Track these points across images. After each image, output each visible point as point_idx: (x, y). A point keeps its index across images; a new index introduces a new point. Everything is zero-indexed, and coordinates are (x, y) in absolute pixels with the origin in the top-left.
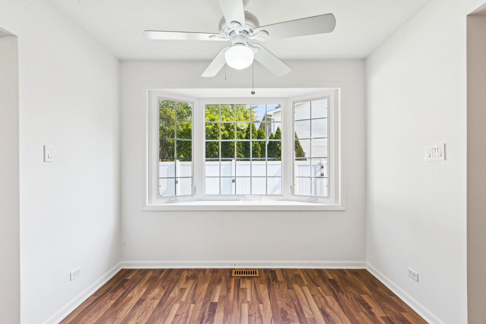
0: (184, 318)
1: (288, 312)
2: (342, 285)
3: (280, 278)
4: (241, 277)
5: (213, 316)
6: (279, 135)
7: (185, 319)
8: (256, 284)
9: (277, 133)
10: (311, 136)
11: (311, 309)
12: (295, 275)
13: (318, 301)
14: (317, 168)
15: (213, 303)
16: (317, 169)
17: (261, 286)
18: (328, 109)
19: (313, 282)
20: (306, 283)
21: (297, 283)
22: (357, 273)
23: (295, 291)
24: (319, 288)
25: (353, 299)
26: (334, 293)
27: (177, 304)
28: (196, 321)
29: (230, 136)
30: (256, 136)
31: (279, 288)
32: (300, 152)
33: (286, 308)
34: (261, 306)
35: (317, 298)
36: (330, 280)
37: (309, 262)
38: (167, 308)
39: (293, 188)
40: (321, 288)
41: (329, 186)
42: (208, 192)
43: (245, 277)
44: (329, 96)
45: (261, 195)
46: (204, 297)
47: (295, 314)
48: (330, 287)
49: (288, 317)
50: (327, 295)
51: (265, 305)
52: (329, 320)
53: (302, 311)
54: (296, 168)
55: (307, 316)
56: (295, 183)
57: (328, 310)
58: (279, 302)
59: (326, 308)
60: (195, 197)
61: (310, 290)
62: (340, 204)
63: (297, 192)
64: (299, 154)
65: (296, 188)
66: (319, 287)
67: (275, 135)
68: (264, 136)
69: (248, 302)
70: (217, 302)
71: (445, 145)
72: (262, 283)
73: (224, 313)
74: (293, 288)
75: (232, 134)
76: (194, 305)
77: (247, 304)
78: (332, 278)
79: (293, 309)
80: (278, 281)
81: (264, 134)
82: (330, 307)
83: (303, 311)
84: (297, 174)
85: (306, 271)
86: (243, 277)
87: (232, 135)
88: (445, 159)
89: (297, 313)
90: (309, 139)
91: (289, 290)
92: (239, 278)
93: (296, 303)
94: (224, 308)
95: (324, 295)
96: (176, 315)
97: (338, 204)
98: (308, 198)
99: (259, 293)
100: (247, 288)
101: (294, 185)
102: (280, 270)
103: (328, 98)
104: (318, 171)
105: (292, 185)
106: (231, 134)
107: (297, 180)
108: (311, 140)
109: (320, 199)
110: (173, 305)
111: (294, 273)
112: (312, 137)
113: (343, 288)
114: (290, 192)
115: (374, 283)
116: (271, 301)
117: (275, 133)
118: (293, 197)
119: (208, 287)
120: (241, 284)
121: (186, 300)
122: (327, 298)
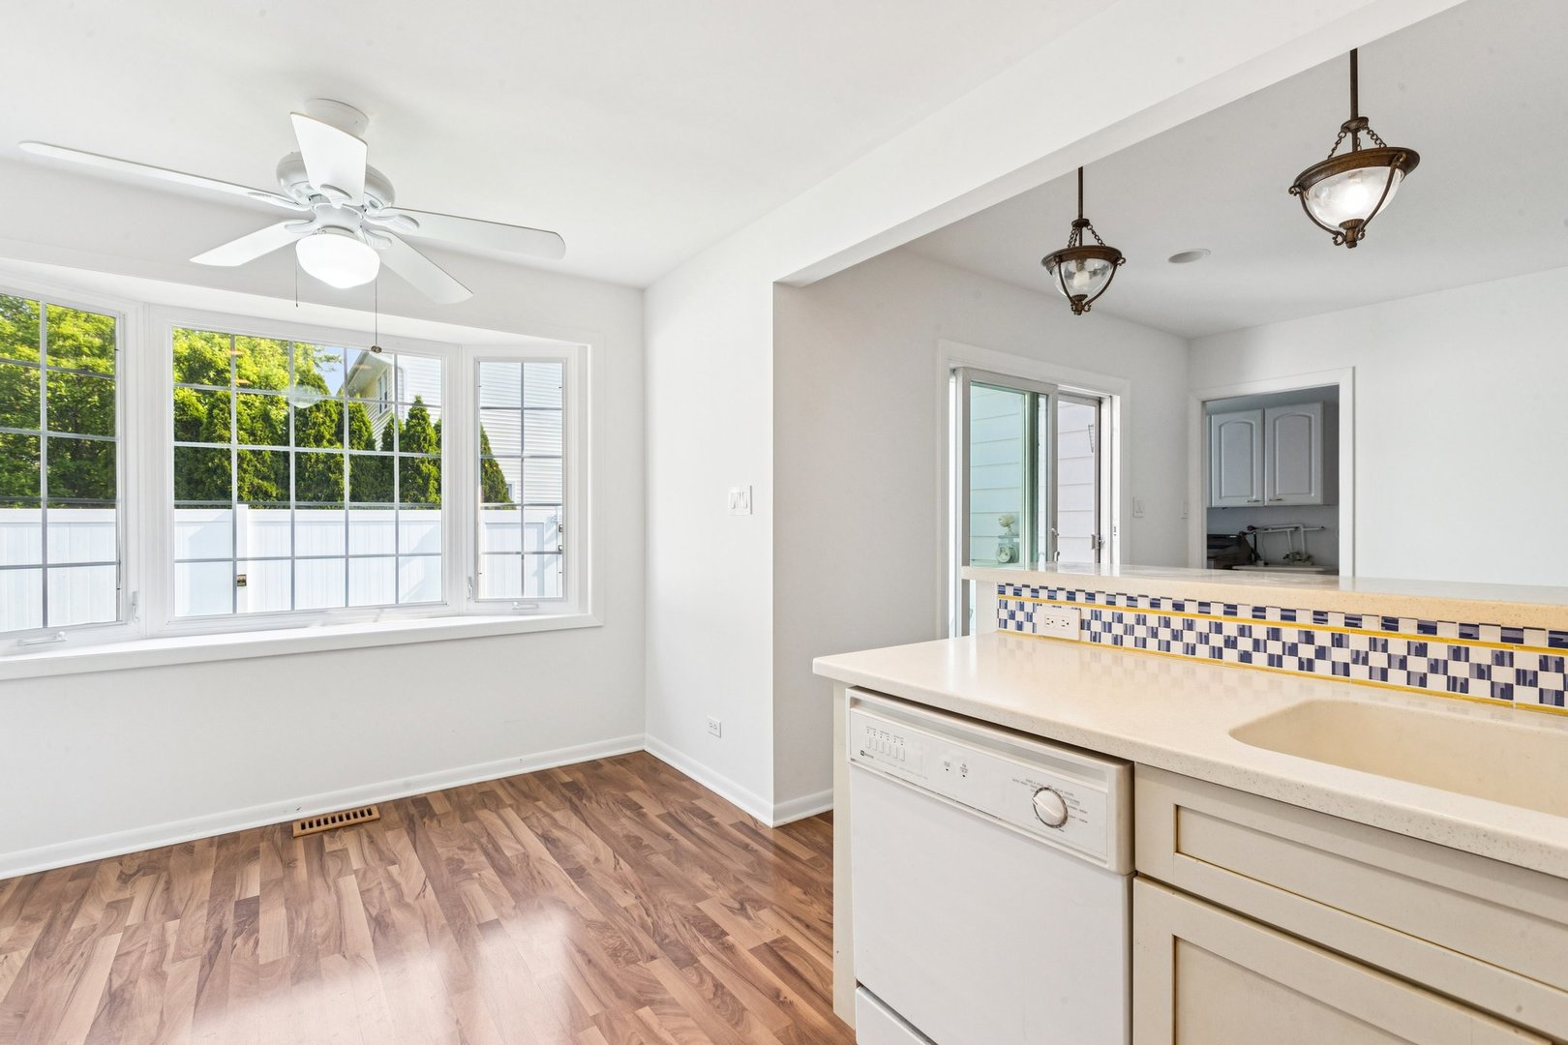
0: (153, 951)
1: (465, 859)
2: (590, 787)
3: (438, 807)
4: (324, 831)
5: (253, 922)
6: (419, 424)
7: (157, 953)
8: (374, 835)
9: (412, 416)
10: (522, 450)
11: (519, 841)
12: (481, 793)
13: (536, 824)
14: (547, 531)
15: (245, 900)
16: (547, 536)
17: (390, 835)
18: (564, 388)
19: (526, 797)
20: (508, 801)
21: (485, 806)
22: (624, 760)
23: (481, 822)
24: (540, 803)
25: (611, 804)
26: (571, 801)
27: (113, 935)
28: (201, 946)
29: (216, 411)
30: (332, 421)
31: (440, 826)
32: (493, 481)
33: (460, 855)
34: (394, 869)
35: (534, 820)
36: (565, 785)
37: (518, 758)
38: (73, 952)
39: (474, 583)
40: (545, 803)
41: (565, 573)
42: (182, 608)
43: (337, 829)
44: (567, 359)
45: (382, 608)
46: (208, 898)
47: (483, 859)
48: (564, 796)
49: (465, 867)
50: (555, 810)
51: (404, 865)
52: (557, 847)
53: (498, 849)
54: (483, 530)
55: (508, 853)
56: (481, 570)
57: (556, 833)
58: (440, 850)
59: (554, 831)
60: (132, 627)
61: (518, 811)
62: (590, 612)
63: (484, 593)
64: (490, 488)
65: (484, 581)
66: (539, 800)
67: (407, 424)
68: (364, 424)
69: (356, 872)
70: (258, 894)
71: (751, 487)
72: (389, 829)
73: (286, 908)
74: (476, 818)
75: (222, 406)
76: (178, 921)
77: (354, 876)
78: (571, 780)
79: (479, 852)
80: (436, 815)
81: (363, 416)
82: (562, 828)
83: (500, 848)
84: (483, 547)
85: (510, 782)
86: (329, 830)
87: (222, 410)
88: (751, 513)
89: (487, 854)
90: (518, 457)
91: (465, 825)
92: (319, 834)
93: (484, 840)
94: (283, 899)
95: (549, 811)
96: (118, 957)
97: (587, 612)
98: (516, 603)
99: (384, 849)
100: (346, 849)
101: (477, 573)
102: (441, 794)
103: (564, 362)
104: (550, 540)
105: (471, 574)
106: (218, 406)
107: (484, 562)
108: (522, 460)
109: (544, 606)
110: (95, 941)
111: (479, 791)
112: (525, 453)
113: (592, 790)
114: (466, 594)
115: (655, 770)
116: (420, 852)
117: (407, 417)
118: (472, 606)
119: (213, 876)
120: (326, 844)
121: (145, 918)
122: (557, 815)
